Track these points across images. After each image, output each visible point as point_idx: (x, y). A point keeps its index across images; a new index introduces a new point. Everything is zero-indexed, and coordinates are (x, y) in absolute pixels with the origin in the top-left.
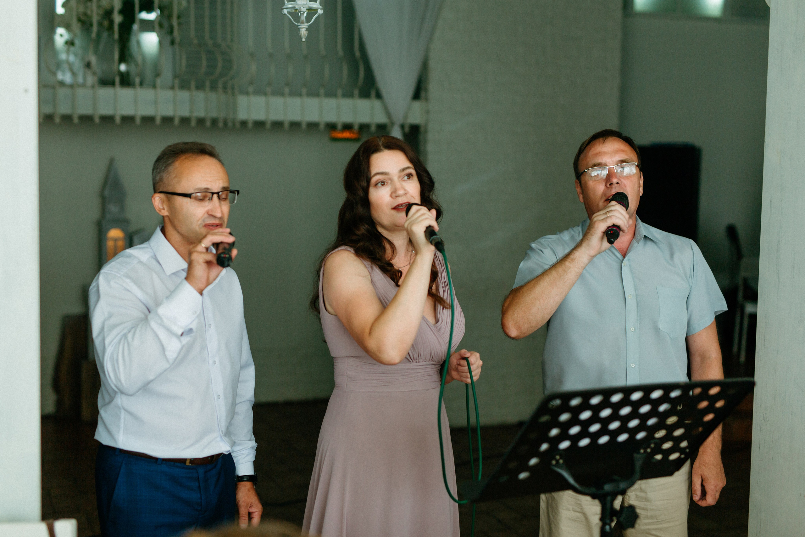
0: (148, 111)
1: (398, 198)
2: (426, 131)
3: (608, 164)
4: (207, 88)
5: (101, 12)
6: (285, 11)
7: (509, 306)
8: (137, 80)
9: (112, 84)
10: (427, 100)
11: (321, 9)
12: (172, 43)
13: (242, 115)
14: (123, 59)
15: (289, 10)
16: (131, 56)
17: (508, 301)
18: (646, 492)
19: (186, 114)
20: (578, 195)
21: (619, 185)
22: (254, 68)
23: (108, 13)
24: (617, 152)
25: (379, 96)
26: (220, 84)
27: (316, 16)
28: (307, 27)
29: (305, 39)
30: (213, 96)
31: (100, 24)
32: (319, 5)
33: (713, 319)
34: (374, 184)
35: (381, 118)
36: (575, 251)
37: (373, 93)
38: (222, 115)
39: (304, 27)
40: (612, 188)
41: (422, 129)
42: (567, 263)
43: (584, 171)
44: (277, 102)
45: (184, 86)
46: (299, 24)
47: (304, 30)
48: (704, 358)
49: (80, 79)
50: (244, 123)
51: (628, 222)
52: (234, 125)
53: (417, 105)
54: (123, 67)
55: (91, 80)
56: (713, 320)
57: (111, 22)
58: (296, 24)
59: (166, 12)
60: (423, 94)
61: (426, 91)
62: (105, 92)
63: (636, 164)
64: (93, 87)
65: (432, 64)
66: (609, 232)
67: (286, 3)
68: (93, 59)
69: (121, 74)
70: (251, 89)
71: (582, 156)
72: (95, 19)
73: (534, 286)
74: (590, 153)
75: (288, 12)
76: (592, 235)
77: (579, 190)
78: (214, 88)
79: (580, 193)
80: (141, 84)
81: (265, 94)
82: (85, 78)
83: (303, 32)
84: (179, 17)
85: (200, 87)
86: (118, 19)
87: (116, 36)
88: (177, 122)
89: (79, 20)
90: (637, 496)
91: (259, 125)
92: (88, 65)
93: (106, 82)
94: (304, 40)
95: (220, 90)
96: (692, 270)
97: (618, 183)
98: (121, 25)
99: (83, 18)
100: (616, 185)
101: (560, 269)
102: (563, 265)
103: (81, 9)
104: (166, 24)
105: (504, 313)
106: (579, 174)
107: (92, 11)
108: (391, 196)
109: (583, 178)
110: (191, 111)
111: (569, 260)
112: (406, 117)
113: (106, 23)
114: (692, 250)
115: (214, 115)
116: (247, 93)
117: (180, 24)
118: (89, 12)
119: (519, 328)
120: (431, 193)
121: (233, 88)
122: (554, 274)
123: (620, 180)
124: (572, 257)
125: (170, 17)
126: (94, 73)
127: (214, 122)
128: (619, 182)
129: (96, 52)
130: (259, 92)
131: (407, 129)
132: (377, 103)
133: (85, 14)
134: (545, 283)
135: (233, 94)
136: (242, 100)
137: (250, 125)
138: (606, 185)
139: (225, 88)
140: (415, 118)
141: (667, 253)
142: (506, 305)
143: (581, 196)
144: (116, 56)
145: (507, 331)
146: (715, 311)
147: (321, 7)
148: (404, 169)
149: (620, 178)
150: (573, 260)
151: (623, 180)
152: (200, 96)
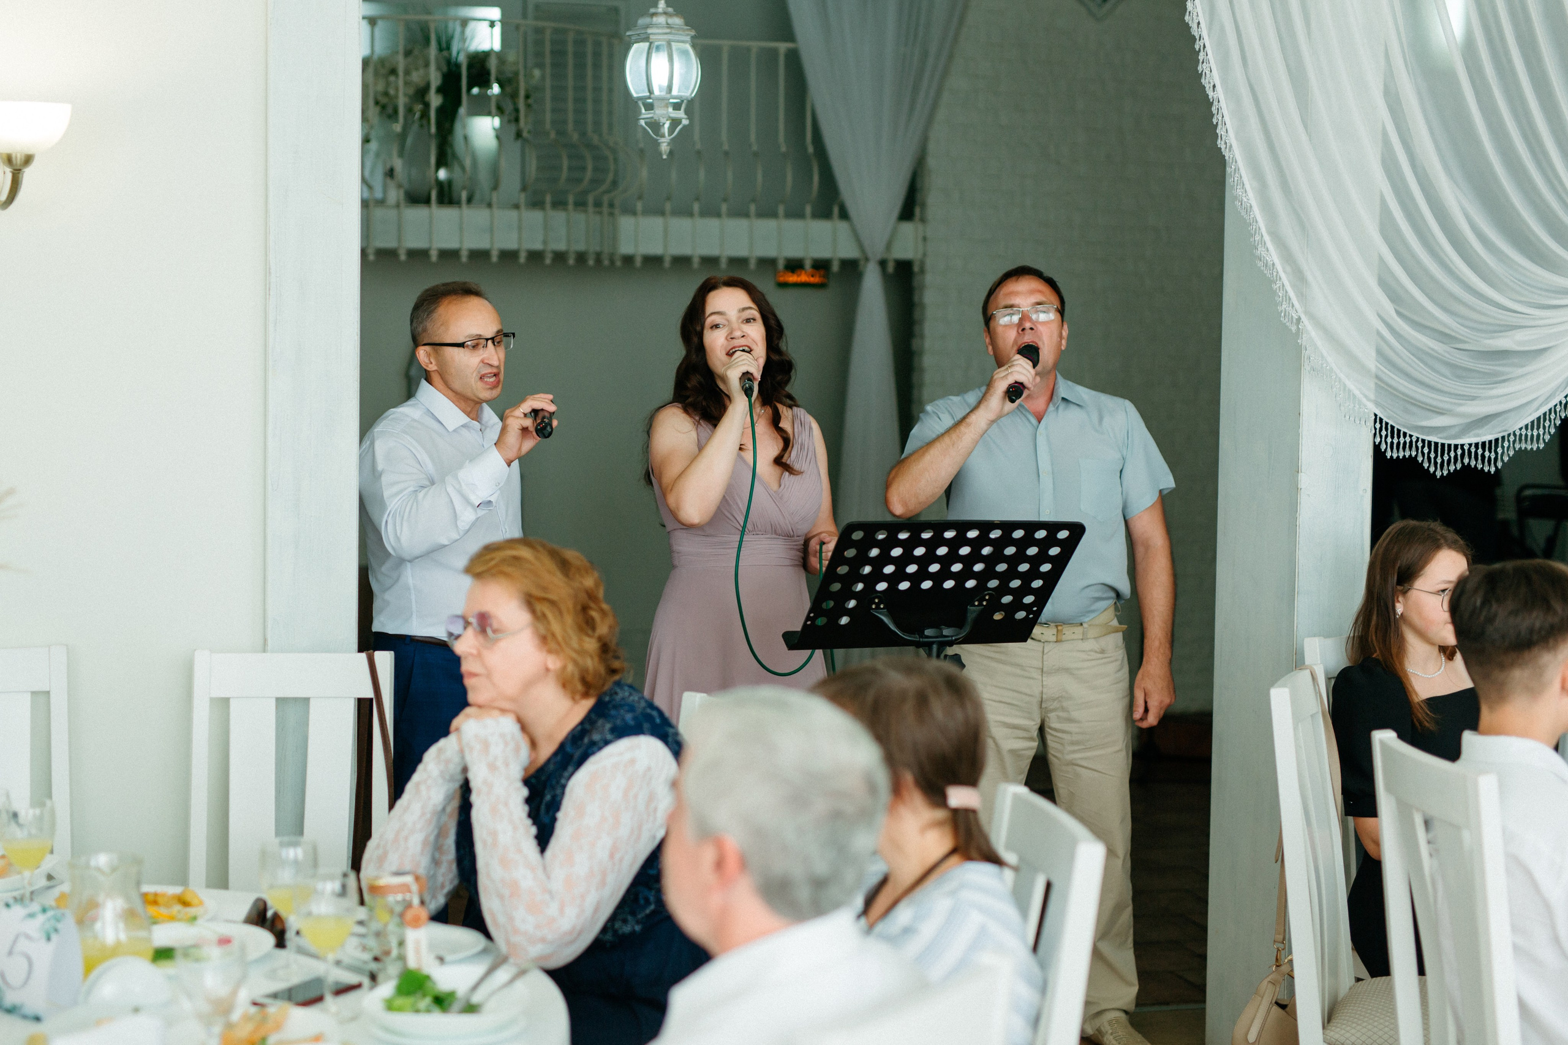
0: (480, 243)
1: (734, 340)
2: (922, 271)
3: (1021, 306)
4: (571, 207)
5: (411, 91)
6: (642, 122)
7: (894, 478)
8: (464, 195)
9: (427, 201)
10: (923, 220)
11: (686, 119)
12: (519, 135)
13: (626, 248)
14: (441, 162)
15: (647, 120)
16: (454, 156)
17: (894, 472)
18: (1068, 711)
19: (538, 246)
20: (987, 347)
21: (1034, 331)
22: (644, 173)
23: (421, 93)
24: (1032, 292)
25: (844, 215)
26: (590, 199)
27: (680, 127)
28: (669, 141)
29: (667, 156)
30: (580, 218)
31: (410, 110)
32: (684, 113)
33: (1155, 496)
34: (710, 326)
35: (847, 250)
36: (971, 414)
37: (836, 210)
38: (594, 248)
39: (665, 141)
40: (1024, 334)
41: (916, 269)
42: (962, 428)
43: (992, 314)
44: (681, 225)
45: (536, 203)
46: (658, 138)
47: (665, 144)
48: (1147, 547)
49: (379, 195)
50: (628, 260)
51: (1034, 379)
52: (612, 262)
53: (907, 227)
54: (442, 174)
55: (394, 195)
56: (1156, 499)
57: (427, 105)
58: (655, 137)
59: (508, 89)
60: (917, 211)
61: (923, 206)
62: (416, 214)
63: (1056, 307)
64: (398, 206)
65: (931, 162)
66: (1011, 390)
67: (643, 111)
68: (398, 164)
69: (440, 184)
70: (639, 206)
71: (992, 298)
72: (402, 101)
73: (923, 454)
74: (1002, 292)
75: (646, 123)
76: (991, 395)
77: (988, 340)
78: (580, 204)
79: (989, 344)
80: (470, 200)
81: (662, 213)
82: (385, 191)
83: (664, 147)
84: (527, 97)
85: (559, 204)
86: (435, 100)
87: (433, 129)
88: (522, 259)
89: (377, 103)
90: (1058, 717)
91: (653, 262)
92: (390, 173)
93: (417, 198)
94: (665, 157)
95: (591, 209)
96: (1126, 438)
97: (1032, 329)
98: (440, 110)
99: (384, 100)
100: (1030, 331)
101: (954, 436)
102: (957, 431)
103: (380, 87)
104: (509, 107)
105: (887, 486)
106: (988, 319)
107: (397, 89)
108: (726, 338)
109: (992, 324)
110: (545, 242)
111: (964, 424)
112: (889, 246)
113: (419, 107)
114: (1126, 411)
115: (581, 247)
116: (634, 213)
117: (528, 106)
118: (392, 92)
119: (905, 504)
120: (781, 341)
121: (611, 205)
122: (947, 439)
123: (1035, 325)
124: (967, 420)
125: (514, 96)
126: (399, 186)
127: (581, 257)
128: (1033, 327)
129: (401, 154)
130: (650, 211)
131: (891, 268)
132: (842, 226)
133: (386, 94)
134: (934, 452)
135: (611, 214)
136: (626, 223)
137: (638, 262)
138: (1018, 331)
139: (598, 204)
140: (905, 250)
141: (1095, 417)
142: (891, 476)
143: (990, 348)
144: (433, 160)
145: (891, 508)
146: (1161, 488)
147: (686, 117)
148: (744, 309)
149: (1036, 323)
150: (969, 425)
151: (1038, 326)
152: (559, 217)
